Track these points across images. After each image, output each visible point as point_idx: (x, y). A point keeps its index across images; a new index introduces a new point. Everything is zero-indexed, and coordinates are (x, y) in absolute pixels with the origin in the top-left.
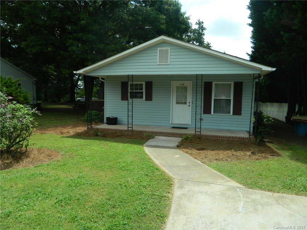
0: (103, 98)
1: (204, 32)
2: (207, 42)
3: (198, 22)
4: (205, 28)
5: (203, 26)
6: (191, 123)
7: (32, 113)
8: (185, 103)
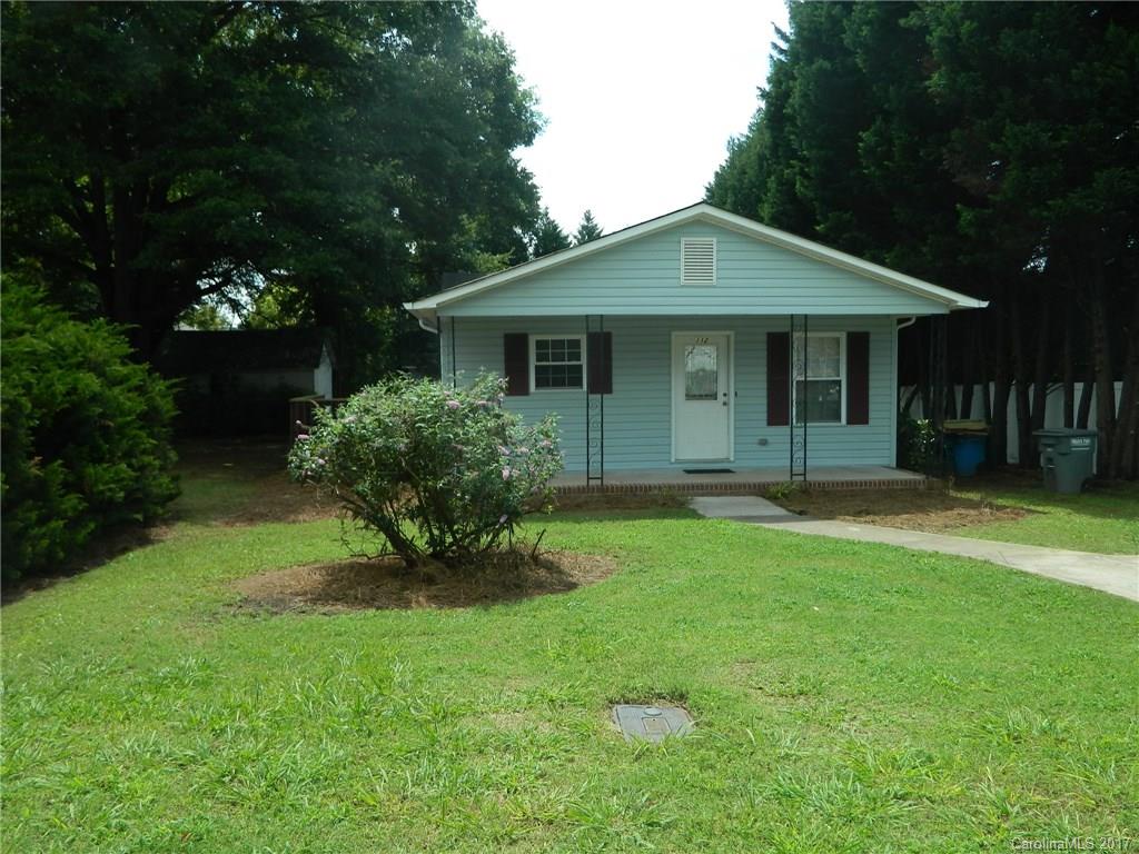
6: (735, 455)
8: (714, 396)
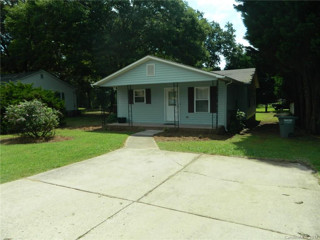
0: (117, 104)
1: (234, 34)
2: (239, 44)
3: (227, 25)
4: (234, 30)
5: (232, 28)
6: (180, 120)
7: (57, 113)
